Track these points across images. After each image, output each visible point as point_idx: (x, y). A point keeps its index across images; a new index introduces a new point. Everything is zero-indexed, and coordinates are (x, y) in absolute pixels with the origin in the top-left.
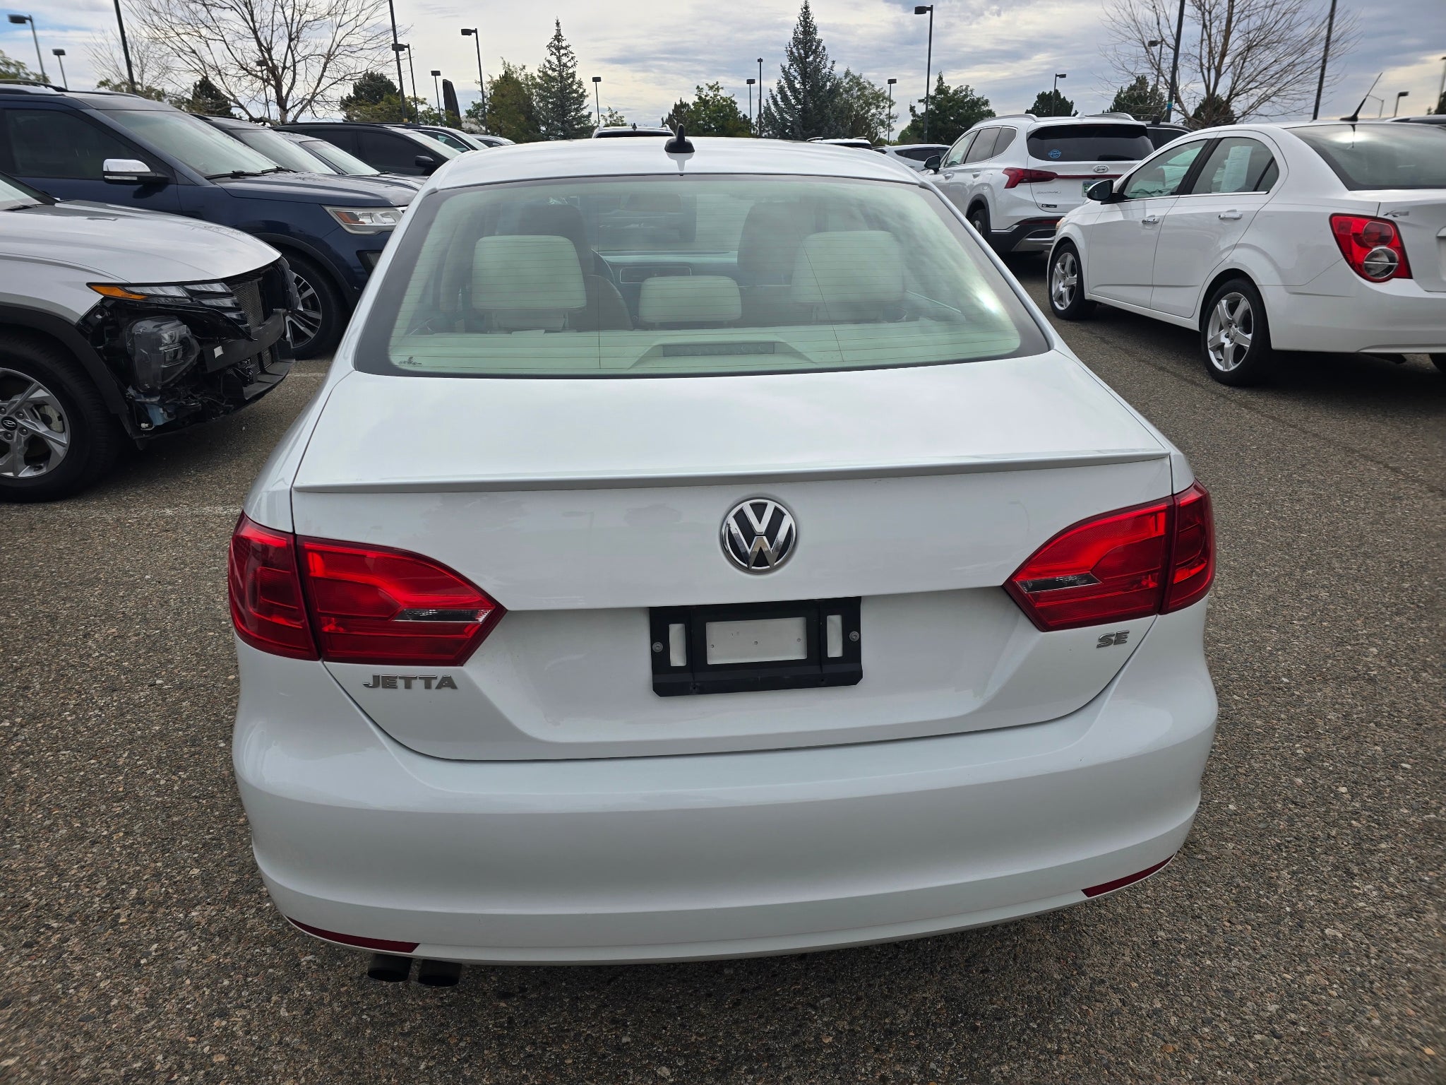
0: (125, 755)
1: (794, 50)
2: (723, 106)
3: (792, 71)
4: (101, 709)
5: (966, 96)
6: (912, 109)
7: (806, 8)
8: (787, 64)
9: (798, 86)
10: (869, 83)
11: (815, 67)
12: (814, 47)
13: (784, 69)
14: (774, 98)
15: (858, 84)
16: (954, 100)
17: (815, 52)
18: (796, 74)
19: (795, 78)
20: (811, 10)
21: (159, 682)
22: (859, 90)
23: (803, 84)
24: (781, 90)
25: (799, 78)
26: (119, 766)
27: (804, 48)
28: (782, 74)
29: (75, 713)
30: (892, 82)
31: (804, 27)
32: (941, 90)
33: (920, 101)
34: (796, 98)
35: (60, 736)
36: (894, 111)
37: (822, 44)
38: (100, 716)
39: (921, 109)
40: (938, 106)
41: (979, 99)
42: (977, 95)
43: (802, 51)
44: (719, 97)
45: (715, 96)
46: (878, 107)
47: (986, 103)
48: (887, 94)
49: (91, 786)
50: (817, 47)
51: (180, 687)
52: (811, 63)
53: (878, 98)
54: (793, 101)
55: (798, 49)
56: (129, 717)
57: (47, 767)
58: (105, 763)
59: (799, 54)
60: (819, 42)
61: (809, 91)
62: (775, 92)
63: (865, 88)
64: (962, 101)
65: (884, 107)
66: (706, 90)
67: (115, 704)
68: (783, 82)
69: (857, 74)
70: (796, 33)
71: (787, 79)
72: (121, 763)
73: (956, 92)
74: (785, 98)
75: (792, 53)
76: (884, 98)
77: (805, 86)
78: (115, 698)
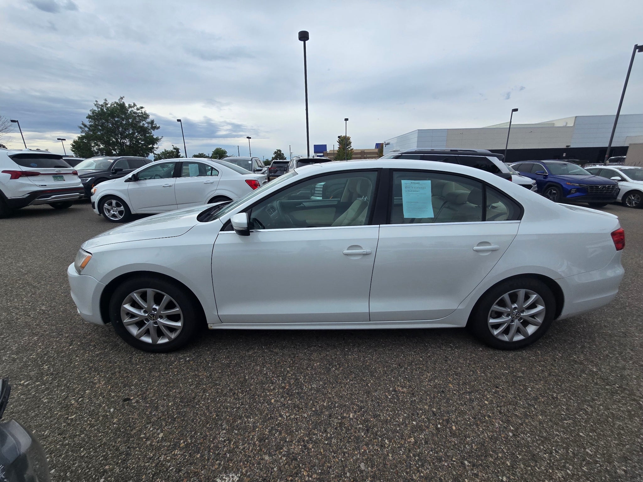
0: (566, 422)
4: (551, 453)
21: (511, 434)
26: (573, 420)
29: (564, 466)
35: (584, 463)
38: (555, 450)
49: (592, 425)
51: (508, 422)
56: (545, 434)
57: (604, 454)
58: (577, 428)
67: (542, 447)
72: (571, 421)
78: (538, 450)
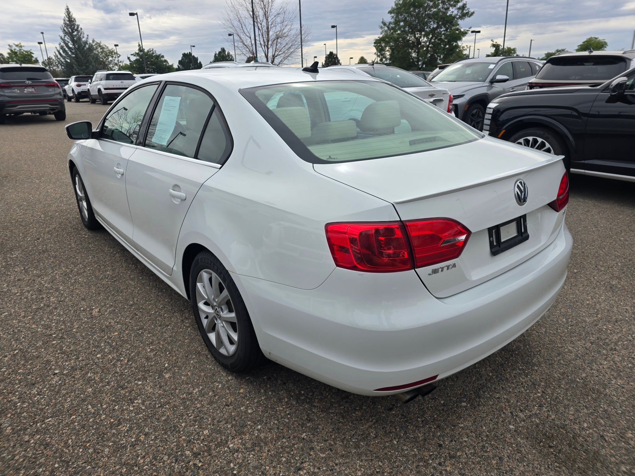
1: (65, 29)
2: (26, 55)
3: (66, 38)
5: (153, 53)
6: (129, 58)
7: (68, 9)
8: (62, 35)
9: (71, 46)
10: (106, 46)
11: (78, 37)
12: (76, 28)
13: (61, 38)
14: (59, 51)
15: (100, 46)
16: (148, 55)
17: (77, 30)
18: (68, 40)
19: (68, 42)
20: (70, 10)
22: (101, 49)
23: (74, 45)
24: (62, 48)
25: (70, 42)
27: (71, 28)
28: (61, 40)
30: (116, 45)
31: (69, 18)
32: (141, 49)
33: (131, 55)
34: (71, 51)
36: (120, 59)
37: (80, 27)
39: (133, 58)
40: (141, 57)
41: (159, 55)
42: (158, 53)
43: (70, 30)
44: (22, 51)
45: (20, 50)
46: (112, 57)
47: (163, 57)
48: (115, 51)
50: (78, 28)
52: (76, 35)
53: (111, 53)
54: (70, 53)
55: (67, 28)
59: (69, 31)
60: (78, 26)
61: (77, 49)
62: (59, 49)
63: (104, 48)
64: (152, 56)
65: (115, 57)
66: (14, 47)
68: (62, 44)
69: (99, 42)
70: (64, 20)
71: (64, 42)
73: (148, 51)
74: (64, 51)
75: (64, 30)
76: (115, 53)
77: (75, 46)
